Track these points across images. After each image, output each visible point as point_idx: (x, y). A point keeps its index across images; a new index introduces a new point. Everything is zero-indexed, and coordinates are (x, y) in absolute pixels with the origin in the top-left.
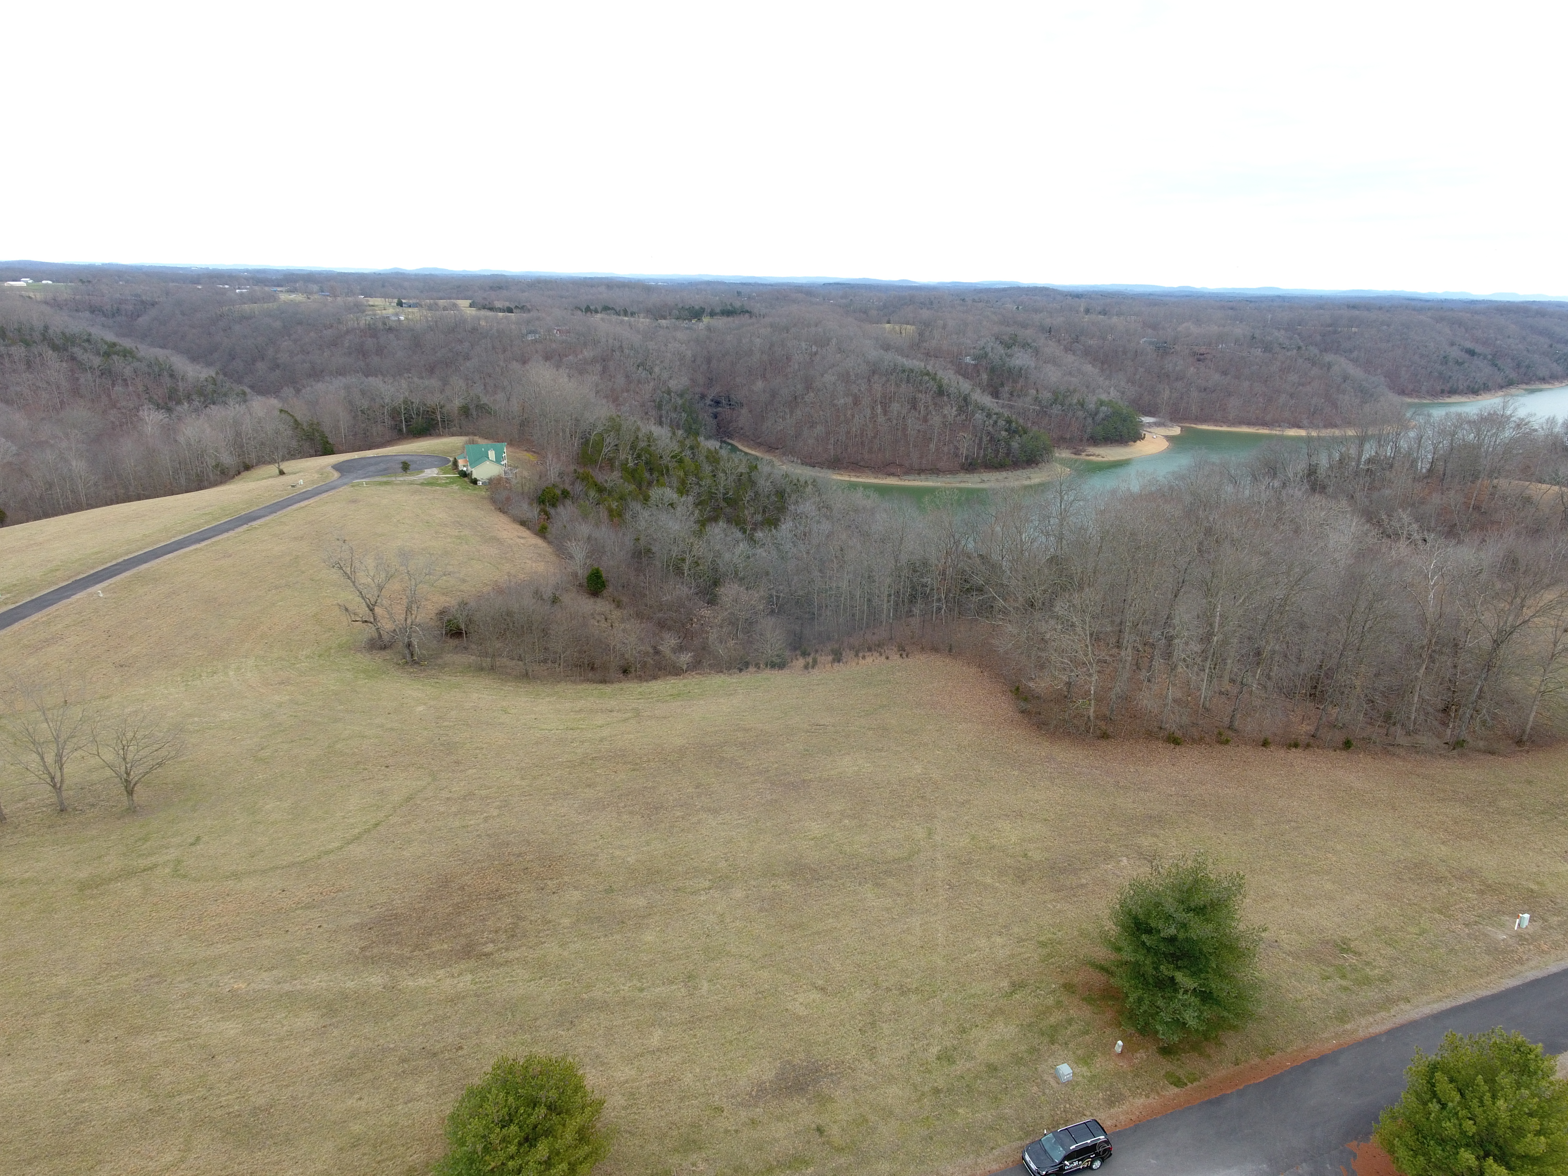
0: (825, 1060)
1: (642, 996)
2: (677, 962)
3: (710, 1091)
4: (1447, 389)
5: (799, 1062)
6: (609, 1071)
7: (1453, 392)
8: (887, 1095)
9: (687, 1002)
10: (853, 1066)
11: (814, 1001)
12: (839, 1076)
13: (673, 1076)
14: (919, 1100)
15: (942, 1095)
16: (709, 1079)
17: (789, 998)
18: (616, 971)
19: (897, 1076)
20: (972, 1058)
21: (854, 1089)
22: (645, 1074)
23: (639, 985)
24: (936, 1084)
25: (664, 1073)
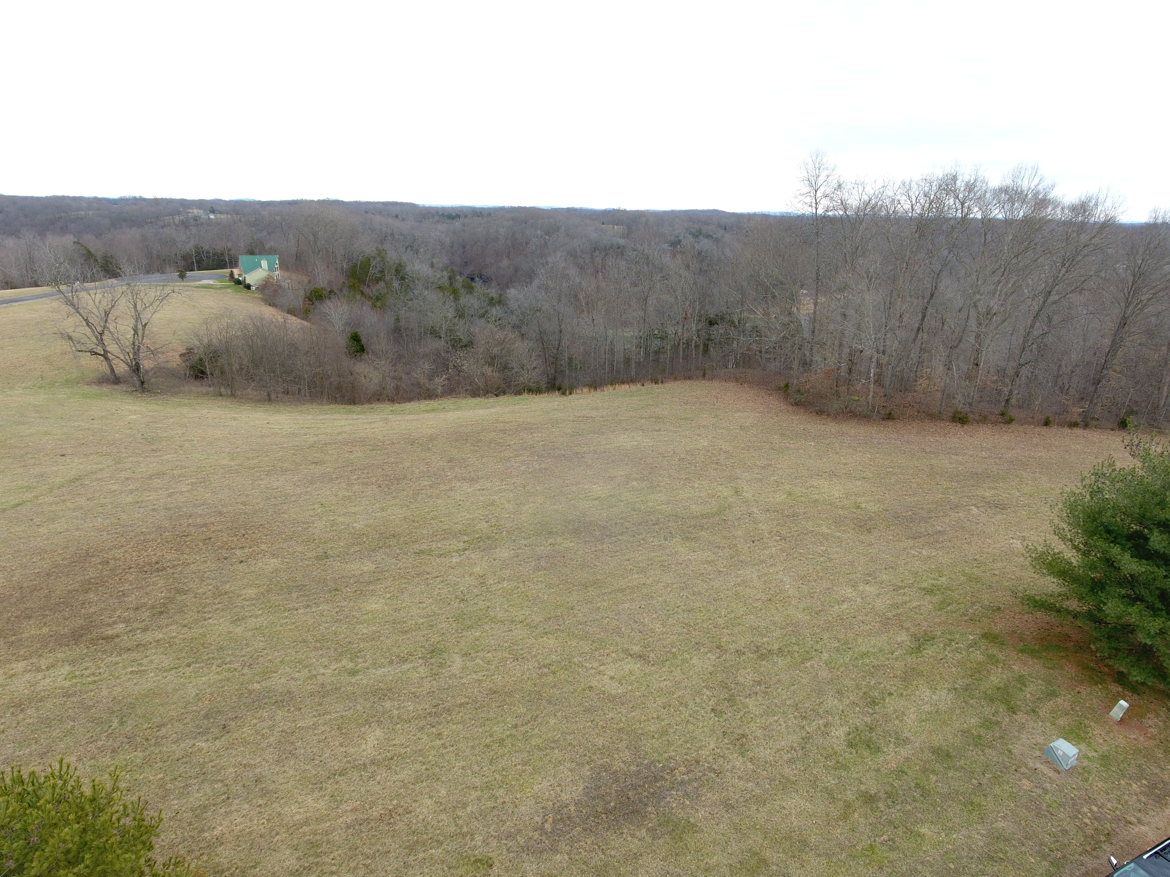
0: (667, 760)
1: (353, 681)
2: (414, 633)
3: (465, 829)
5: (622, 765)
6: (275, 805)
8: (786, 812)
9: (427, 685)
10: (715, 767)
11: (631, 673)
12: (696, 785)
13: (398, 806)
14: (845, 817)
15: (881, 805)
16: (465, 805)
17: (593, 671)
18: (316, 649)
19: (794, 779)
20: (901, 741)
21: (729, 806)
22: (344, 807)
23: (351, 665)
24: (863, 788)
25: (380, 801)
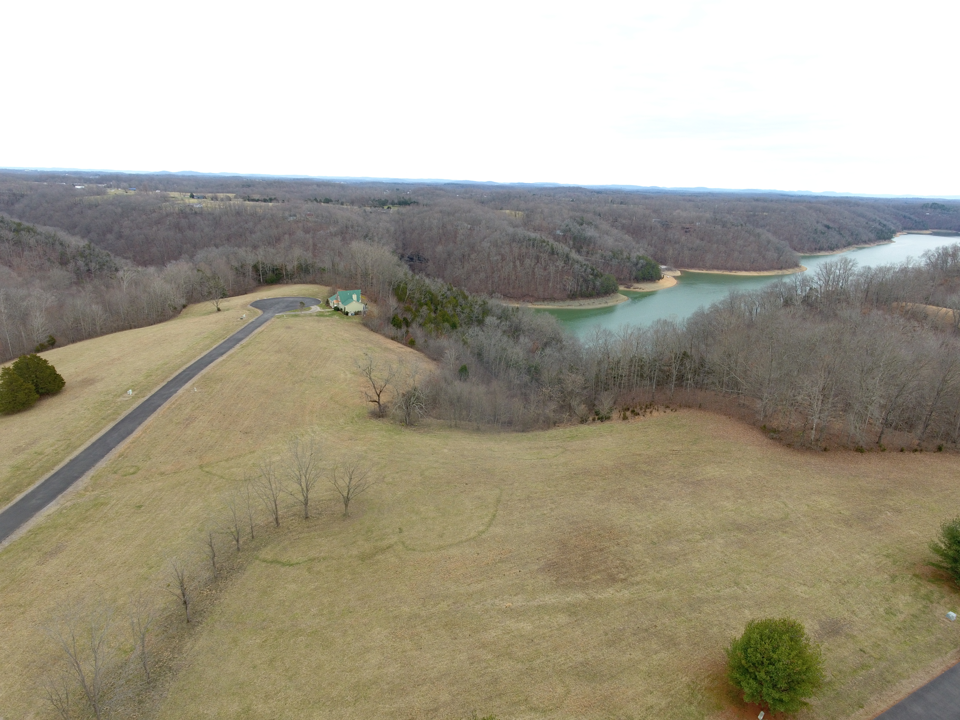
0: (836, 618)
4: (818, 248)
7: (821, 249)
8: (878, 632)
10: (851, 620)
12: (849, 625)
14: (894, 634)
15: (903, 630)
19: (875, 623)
20: (901, 612)
21: (861, 631)
24: (896, 626)
